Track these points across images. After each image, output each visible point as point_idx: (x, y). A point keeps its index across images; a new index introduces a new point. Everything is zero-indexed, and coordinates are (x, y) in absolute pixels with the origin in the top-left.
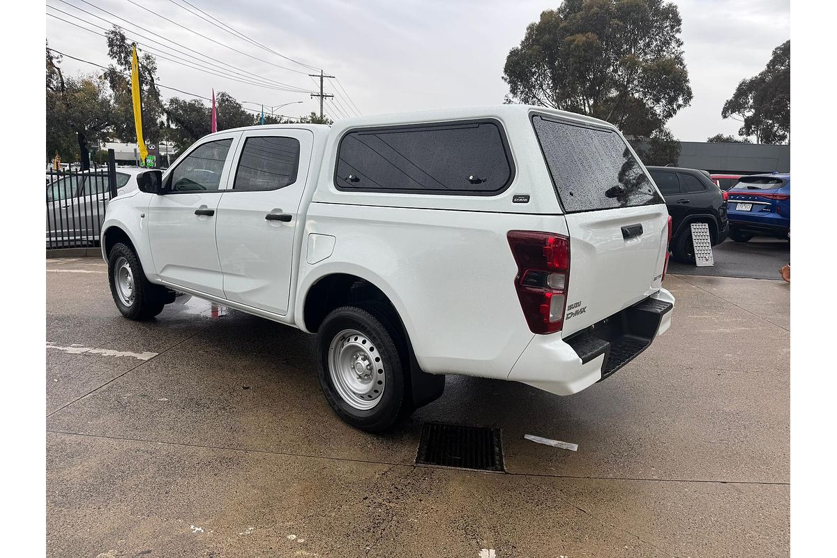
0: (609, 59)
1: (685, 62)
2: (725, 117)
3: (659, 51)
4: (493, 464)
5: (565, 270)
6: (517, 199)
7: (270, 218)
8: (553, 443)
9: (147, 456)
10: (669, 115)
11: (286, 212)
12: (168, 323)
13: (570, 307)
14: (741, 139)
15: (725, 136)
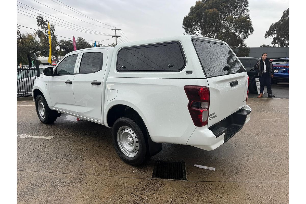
0: (222, 18)
1: (250, 18)
2: (266, 38)
3: (240, 14)
4: (182, 177)
5: (208, 100)
6: (187, 73)
7: (93, 84)
8: (205, 167)
9: (47, 178)
10: (245, 38)
11: (98, 81)
12: (58, 124)
13: (211, 115)
14: (272, 45)
15: (266, 45)
